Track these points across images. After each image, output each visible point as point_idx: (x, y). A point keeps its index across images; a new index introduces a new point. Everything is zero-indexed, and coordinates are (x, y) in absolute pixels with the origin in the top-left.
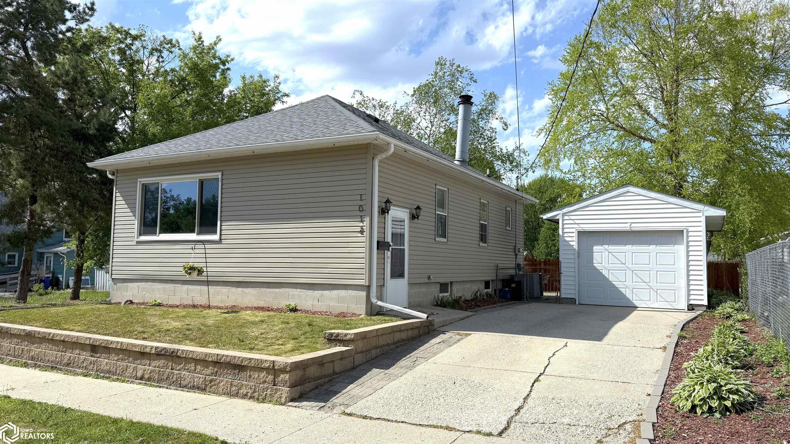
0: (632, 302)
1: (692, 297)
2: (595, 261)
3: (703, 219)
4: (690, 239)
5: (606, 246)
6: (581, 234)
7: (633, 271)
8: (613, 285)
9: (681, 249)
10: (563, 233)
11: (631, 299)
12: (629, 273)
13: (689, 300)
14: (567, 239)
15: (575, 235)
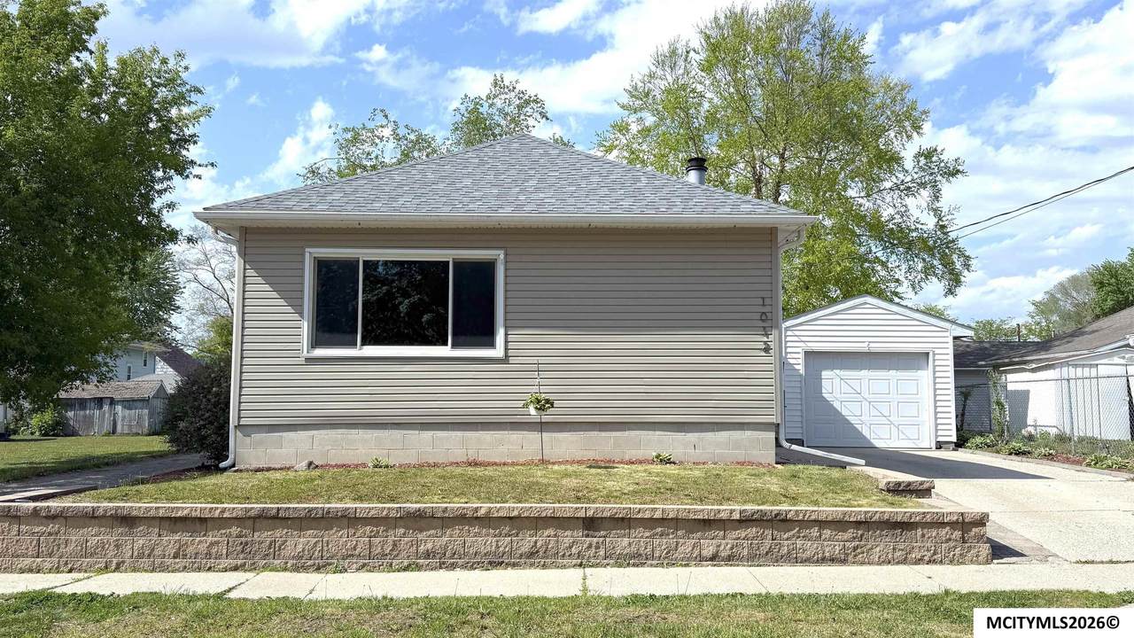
0: (869, 442)
1: (940, 433)
2: (824, 391)
3: (950, 340)
4: (937, 363)
5: (837, 371)
6: (809, 355)
7: (870, 402)
8: (847, 420)
9: (924, 376)
10: (786, 353)
11: (869, 437)
12: (865, 404)
13: (937, 436)
14: (792, 361)
15: (801, 356)
